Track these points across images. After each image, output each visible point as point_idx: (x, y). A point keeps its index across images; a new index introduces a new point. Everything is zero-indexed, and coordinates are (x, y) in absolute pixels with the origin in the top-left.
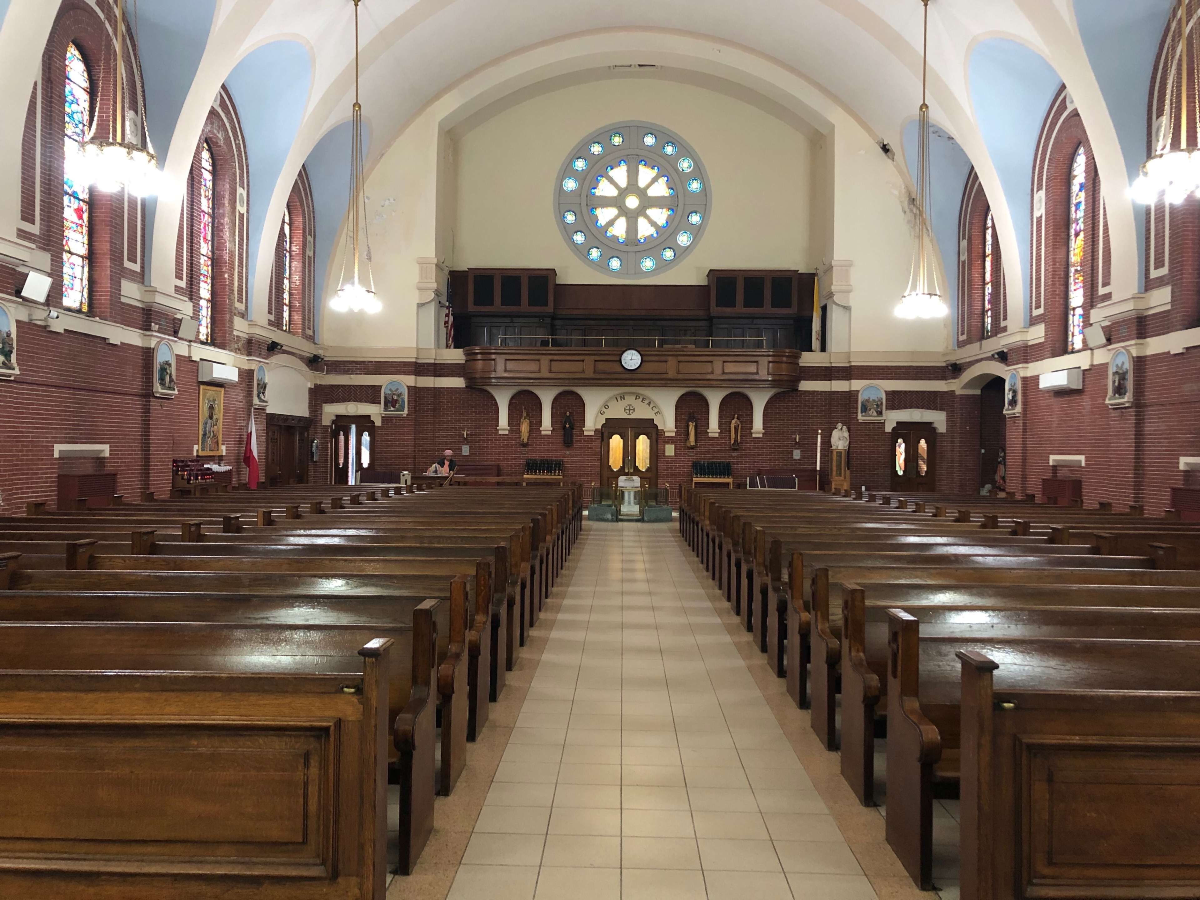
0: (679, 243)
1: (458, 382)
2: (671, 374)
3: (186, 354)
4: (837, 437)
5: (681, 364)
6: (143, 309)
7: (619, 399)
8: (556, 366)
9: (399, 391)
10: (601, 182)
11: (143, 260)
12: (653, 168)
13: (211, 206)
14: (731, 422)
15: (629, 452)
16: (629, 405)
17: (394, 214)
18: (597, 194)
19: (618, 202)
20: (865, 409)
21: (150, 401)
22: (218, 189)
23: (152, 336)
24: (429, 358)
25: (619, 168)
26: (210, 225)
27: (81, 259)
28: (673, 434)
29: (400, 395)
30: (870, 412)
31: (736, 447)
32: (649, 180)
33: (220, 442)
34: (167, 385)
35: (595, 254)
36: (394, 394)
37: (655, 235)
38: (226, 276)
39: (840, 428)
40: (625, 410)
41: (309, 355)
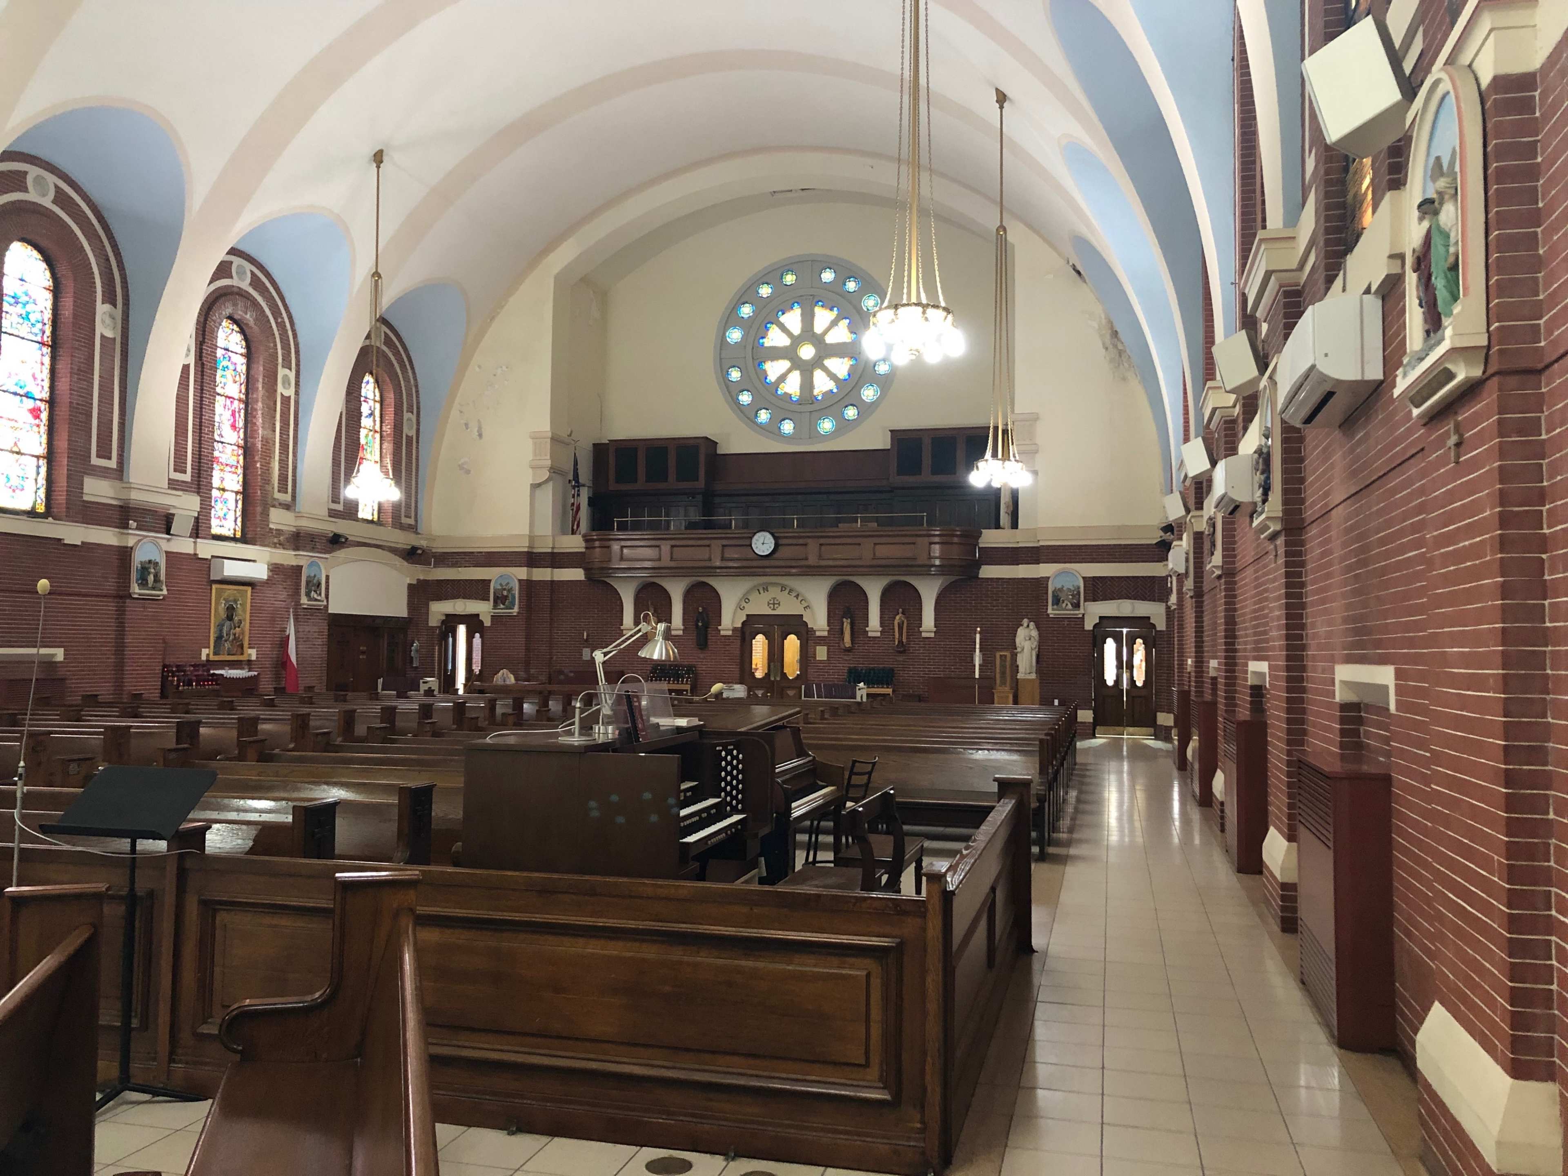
0: (864, 398)
1: (576, 574)
2: (812, 560)
3: (191, 552)
4: (1022, 637)
5: (823, 548)
6: (121, 507)
7: (762, 591)
8: (679, 553)
9: (510, 586)
10: (771, 330)
11: (121, 456)
12: (831, 309)
13: (243, 391)
14: (895, 618)
15: (776, 656)
16: (774, 599)
17: (506, 382)
18: (766, 345)
19: (789, 353)
20: (1057, 601)
21: (125, 603)
22: (252, 372)
23: (128, 534)
24: (544, 547)
25: (792, 312)
26: (243, 411)
27: (36, 459)
28: (825, 634)
29: (510, 590)
30: (1064, 605)
31: (902, 649)
32: (826, 324)
33: (246, 644)
34: (150, 585)
35: (764, 416)
36: (505, 589)
37: (835, 390)
38: (258, 465)
39: (1025, 625)
40: (769, 604)
41: (405, 547)
